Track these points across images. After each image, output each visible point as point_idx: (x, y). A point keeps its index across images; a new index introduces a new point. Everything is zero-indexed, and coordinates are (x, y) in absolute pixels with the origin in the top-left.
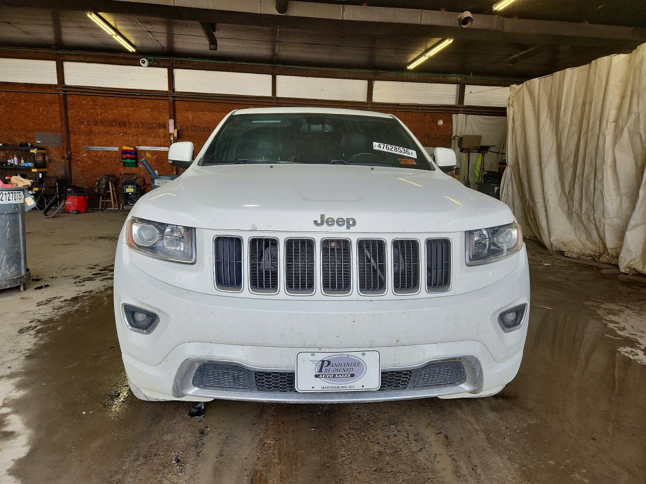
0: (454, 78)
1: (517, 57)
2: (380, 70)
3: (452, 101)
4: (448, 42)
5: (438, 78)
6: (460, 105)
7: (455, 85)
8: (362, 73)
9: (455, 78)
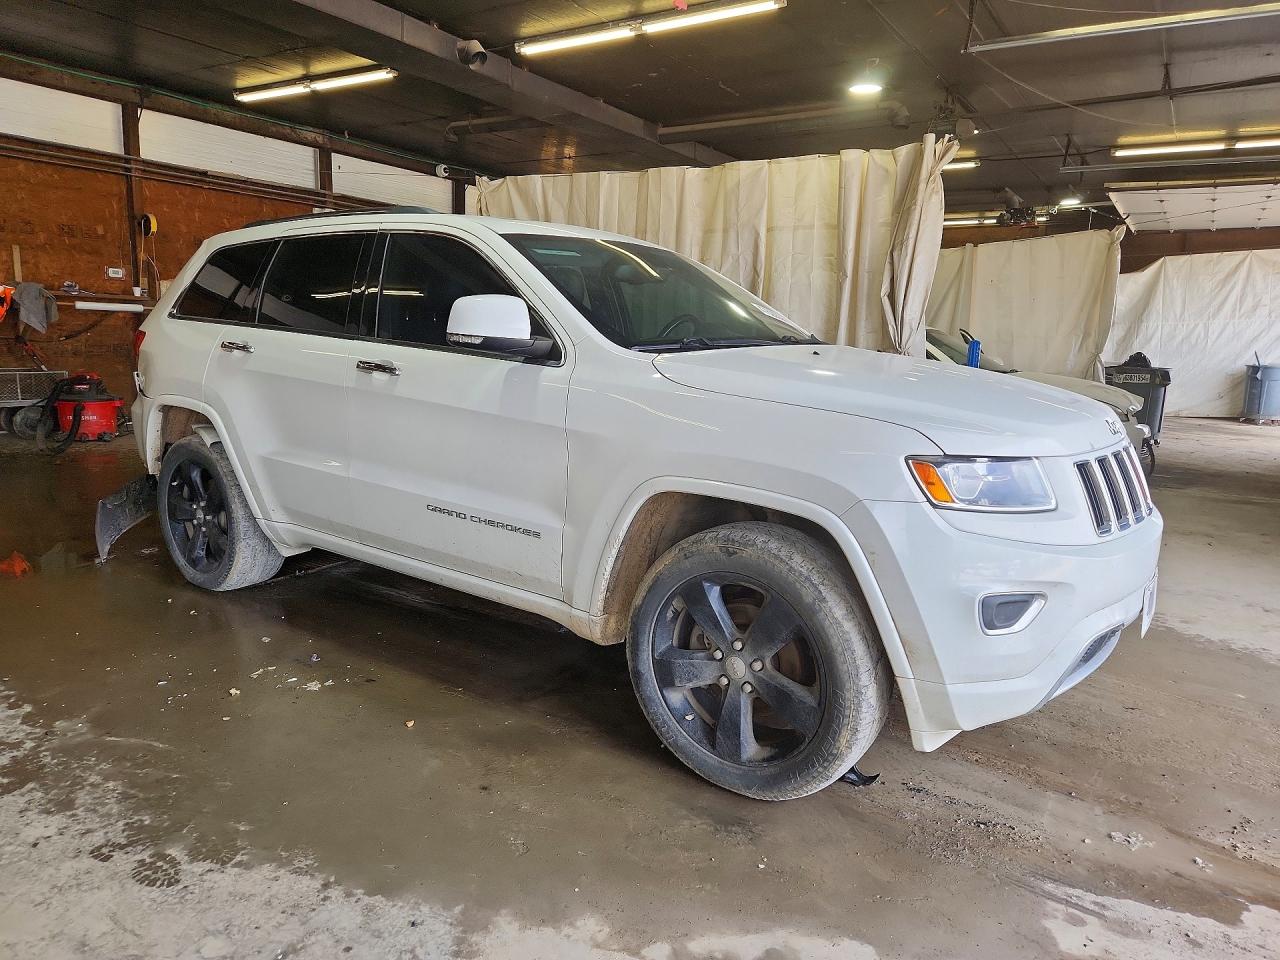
0: (310, 134)
1: (467, 126)
2: (157, 86)
3: (308, 180)
4: (383, 75)
5: (281, 129)
6: (323, 191)
7: (312, 149)
8: (108, 84)
9: (313, 135)
